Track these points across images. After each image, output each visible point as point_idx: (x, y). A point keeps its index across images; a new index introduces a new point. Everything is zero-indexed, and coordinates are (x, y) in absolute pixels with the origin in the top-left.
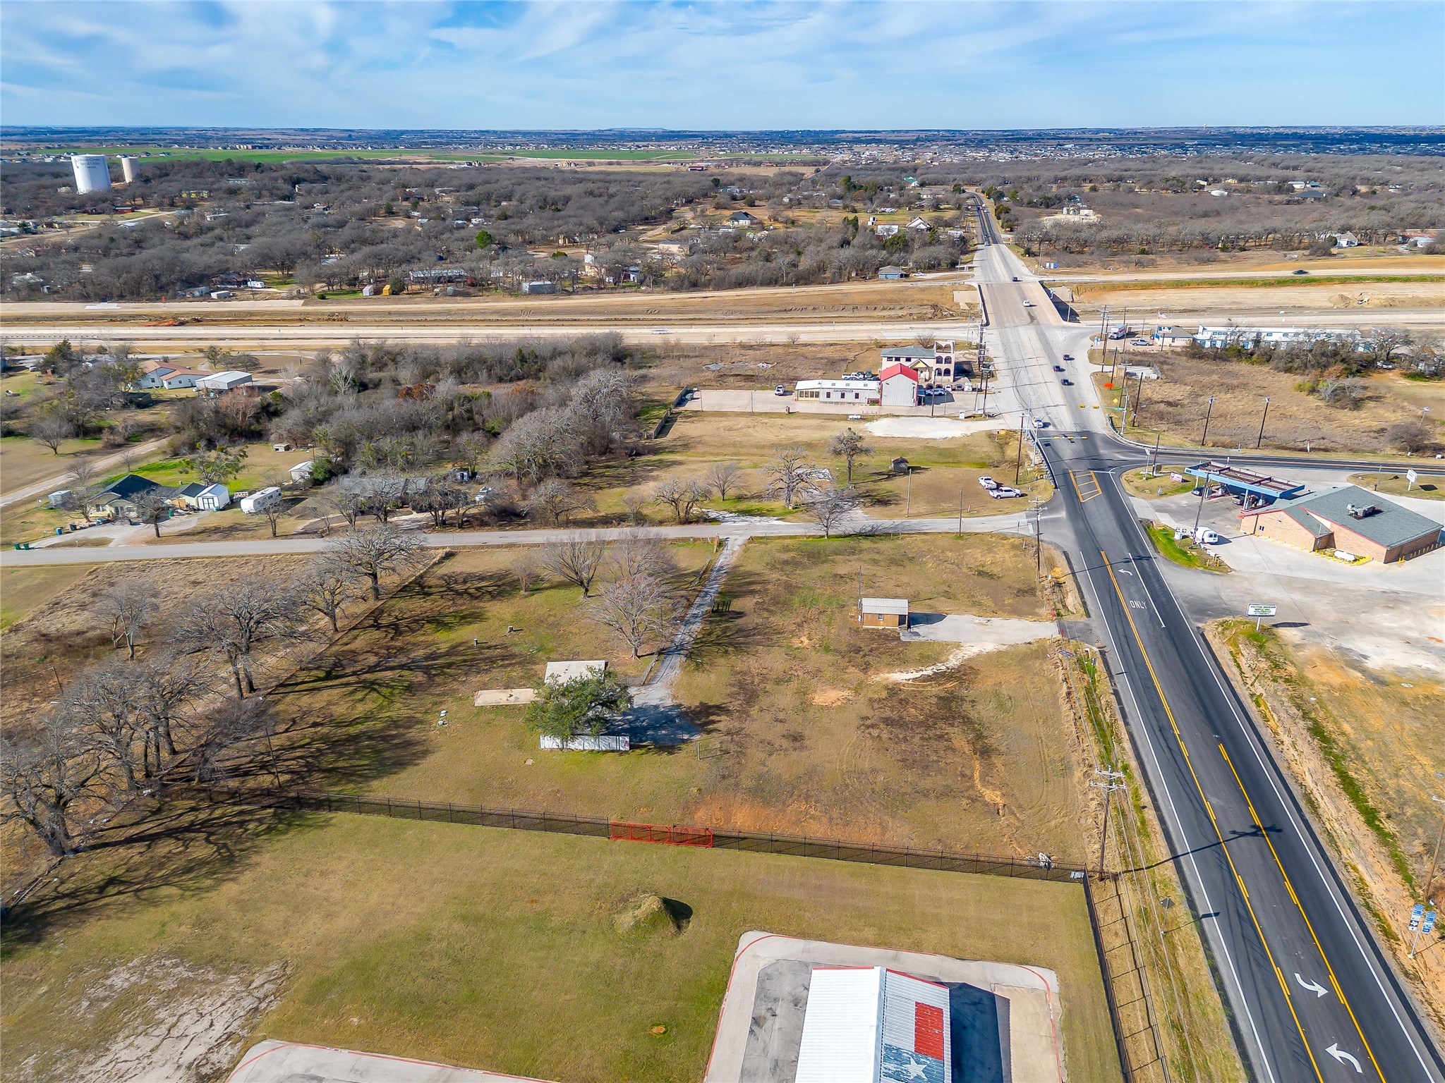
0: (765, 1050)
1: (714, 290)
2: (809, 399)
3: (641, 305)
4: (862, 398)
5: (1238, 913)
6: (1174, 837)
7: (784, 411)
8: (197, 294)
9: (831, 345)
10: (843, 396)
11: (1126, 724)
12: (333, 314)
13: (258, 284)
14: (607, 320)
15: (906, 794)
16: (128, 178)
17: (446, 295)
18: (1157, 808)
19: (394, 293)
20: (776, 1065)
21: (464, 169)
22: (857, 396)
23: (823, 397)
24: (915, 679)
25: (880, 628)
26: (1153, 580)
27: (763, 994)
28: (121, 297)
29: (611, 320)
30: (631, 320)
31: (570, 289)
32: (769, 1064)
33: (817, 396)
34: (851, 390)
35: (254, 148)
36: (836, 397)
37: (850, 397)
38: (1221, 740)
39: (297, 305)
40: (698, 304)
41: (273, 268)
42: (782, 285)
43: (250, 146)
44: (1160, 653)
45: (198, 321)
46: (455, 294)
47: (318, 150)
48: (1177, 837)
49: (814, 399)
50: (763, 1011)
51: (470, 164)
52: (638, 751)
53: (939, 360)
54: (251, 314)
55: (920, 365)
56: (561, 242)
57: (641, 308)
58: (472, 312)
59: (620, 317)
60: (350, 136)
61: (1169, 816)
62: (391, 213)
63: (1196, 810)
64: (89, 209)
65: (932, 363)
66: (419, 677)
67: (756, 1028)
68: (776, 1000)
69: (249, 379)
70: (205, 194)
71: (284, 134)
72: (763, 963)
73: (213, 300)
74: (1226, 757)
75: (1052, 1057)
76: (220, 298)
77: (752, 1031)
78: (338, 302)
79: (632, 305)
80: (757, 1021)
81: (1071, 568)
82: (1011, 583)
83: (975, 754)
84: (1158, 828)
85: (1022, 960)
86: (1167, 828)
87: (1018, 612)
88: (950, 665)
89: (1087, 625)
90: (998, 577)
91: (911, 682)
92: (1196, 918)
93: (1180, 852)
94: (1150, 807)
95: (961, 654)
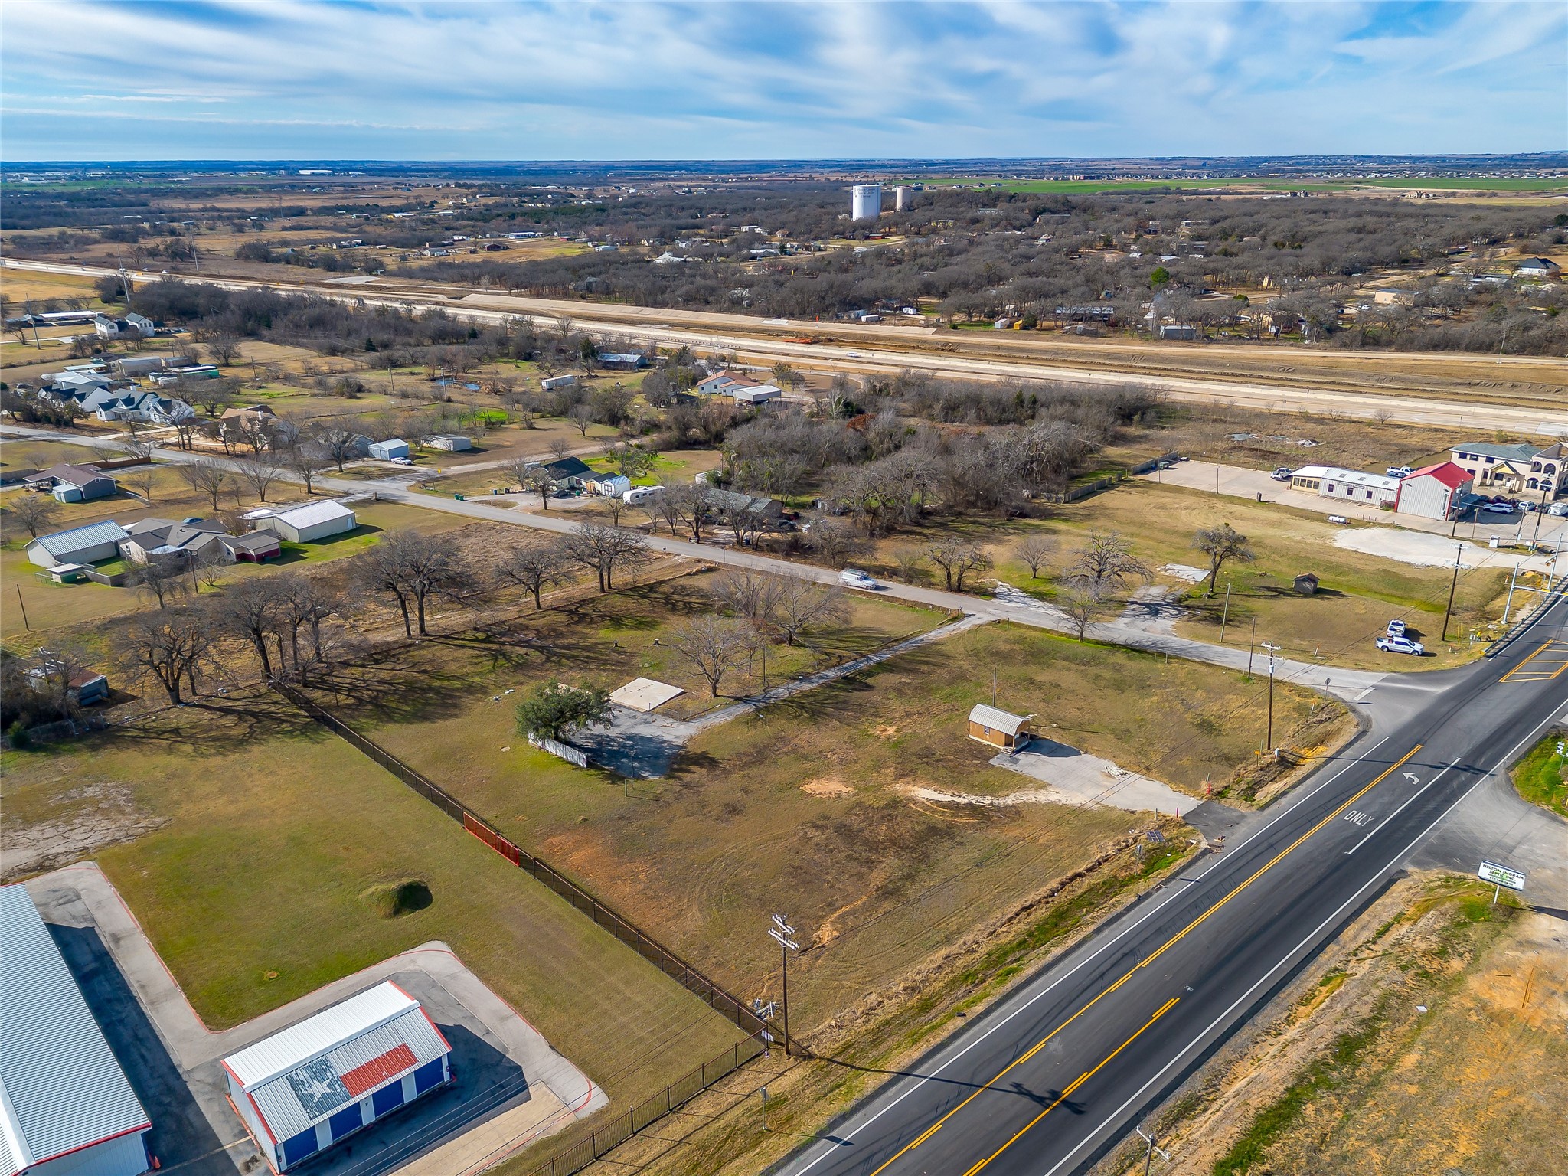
1: (1397, 350)
2: (1305, 489)
3: (1277, 361)
4: (1377, 499)
5: (873, 1155)
6: (939, 1056)
7: (1255, 498)
8: (852, 316)
9: (1436, 430)
10: (1350, 492)
11: (1098, 931)
12: (947, 344)
13: (911, 311)
14: (1222, 374)
16: (899, 205)
17: (1075, 333)
18: (971, 1024)
19: (1024, 327)
21: (1286, 200)
22: (1369, 495)
23: (1323, 489)
24: (937, 802)
25: (986, 743)
26: (1439, 799)
28: (791, 315)
29: (1227, 375)
30: (1251, 376)
31: (1214, 337)
33: (1316, 487)
34: (1363, 486)
35: (1085, 178)
36: (1340, 492)
37: (1359, 495)
38: (1185, 996)
39: (928, 333)
40: (1353, 365)
41: (935, 296)
42: (1497, 352)
43: (1082, 177)
44: (1287, 878)
45: (831, 340)
46: (1084, 333)
47: (1149, 180)
48: (942, 1058)
49: (1311, 490)
51: (1295, 194)
52: (593, 771)
53: (1536, 467)
54: (878, 338)
55: (1506, 470)
56: (1265, 284)
57: (1275, 364)
58: (1080, 353)
59: (1239, 372)
60: (1204, 164)
61: (970, 1037)
62: (1108, 245)
63: (1016, 1044)
64: (848, 235)
65: (1525, 470)
66: (535, 656)
69: (778, 394)
70: (951, 223)
71: (1137, 163)
73: (863, 323)
74: (1157, 1015)
76: (870, 322)
78: (967, 334)
79: (1266, 360)
81: (1340, 752)
82: (1225, 745)
83: (877, 891)
84: (938, 1040)
85: (597, 1078)
86: (949, 1045)
87: (1177, 777)
88: (1001, 801)
89: (1243, 817)
90: (1220, 733)
91: (928, 803)
92: (821, 1135)
93: (918, 1072)
94: (970, 1017)
95: (1031, 796)
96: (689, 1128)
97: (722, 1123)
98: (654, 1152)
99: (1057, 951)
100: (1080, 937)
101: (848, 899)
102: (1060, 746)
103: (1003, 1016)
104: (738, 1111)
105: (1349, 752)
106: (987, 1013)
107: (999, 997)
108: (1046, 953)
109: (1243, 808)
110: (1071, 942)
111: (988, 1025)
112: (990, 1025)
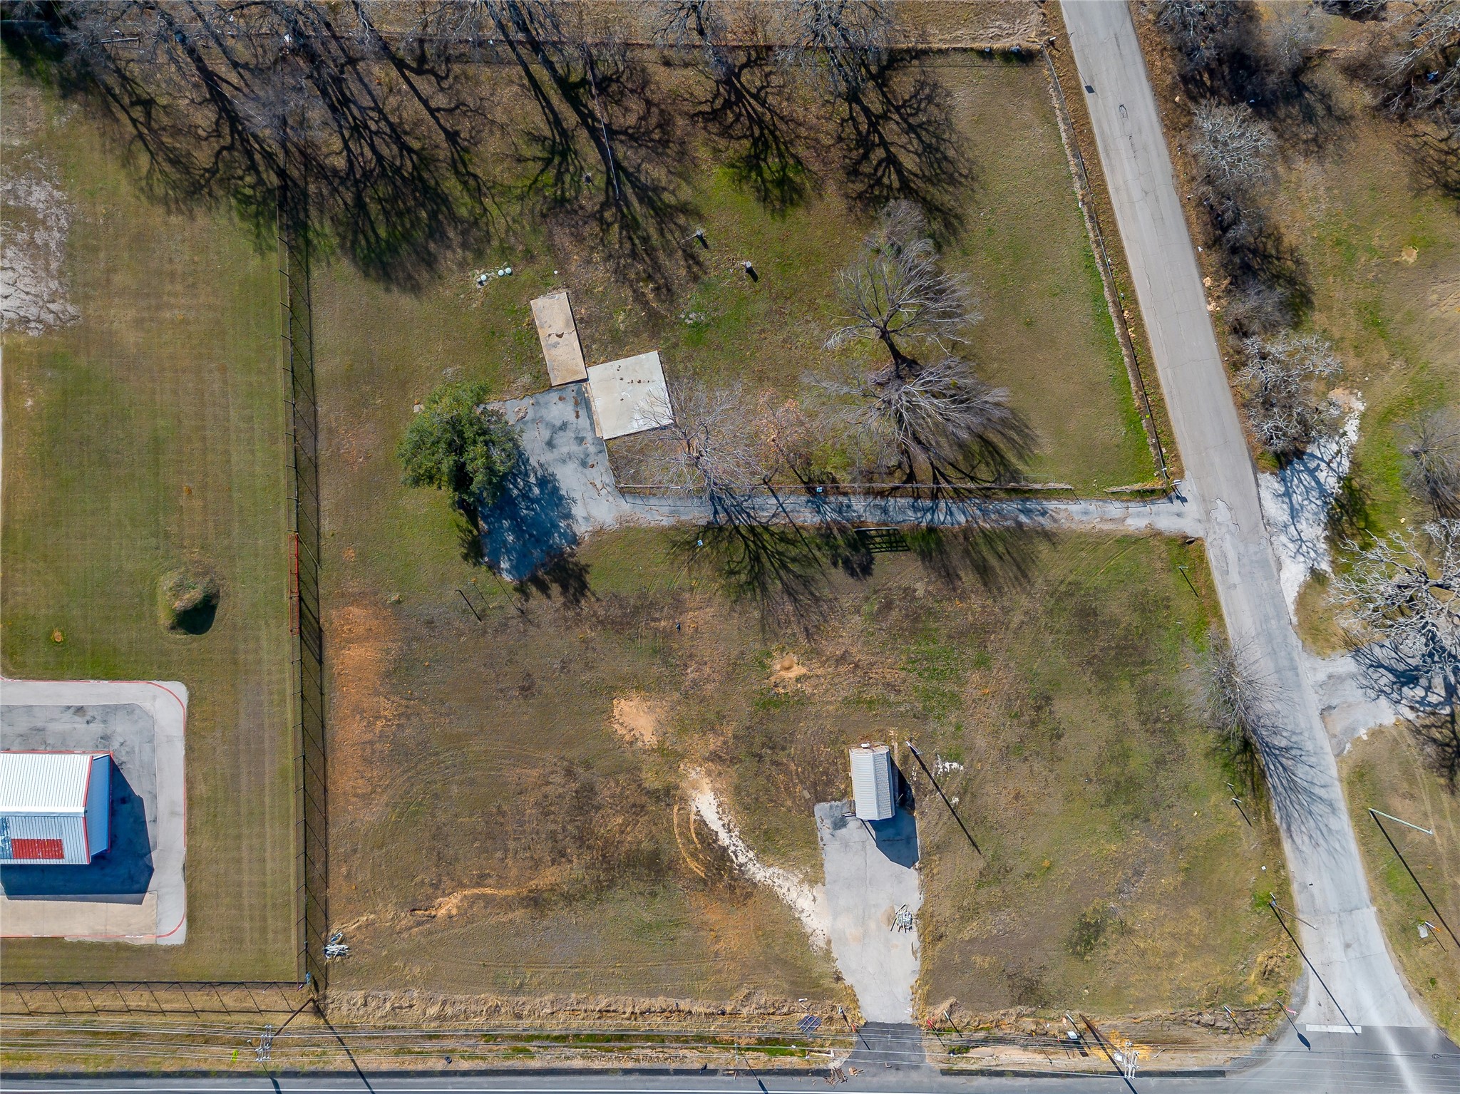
0: (52, 720)
15: (434, 816)
18: (444, 1074)
20: (39, 730)
24: (701, 823)
27: (109, 711)
32: (40, 724)
50: (90, 713)
67: (72, 710)
68: (105, 721)
72: (147, 705)
75: (86, 932)
77: (69, 708)
80: (80, 710)
83: (530, 891)
84: (411, 1068)
85: (191, 918)
86: (412, 1077)
88: (753, 869)
91: (693, 817)
92: (272, 1075)
93: (370, 1081)
94: (451, 1067)
95: (787, 885)
96: (207, 1007)
97: (228, 1018)
98: (176, 1006)
99: (578, 1063)
100: (609, 1065)
101: (502, 882)
103: (470, 1085)
104: (244, 1018)
106: (465, 1074)
107: (489, 1067)
108: (567, 1058)
110: (597, 1065)
111: (452, 1084)
112: (453, 1085)
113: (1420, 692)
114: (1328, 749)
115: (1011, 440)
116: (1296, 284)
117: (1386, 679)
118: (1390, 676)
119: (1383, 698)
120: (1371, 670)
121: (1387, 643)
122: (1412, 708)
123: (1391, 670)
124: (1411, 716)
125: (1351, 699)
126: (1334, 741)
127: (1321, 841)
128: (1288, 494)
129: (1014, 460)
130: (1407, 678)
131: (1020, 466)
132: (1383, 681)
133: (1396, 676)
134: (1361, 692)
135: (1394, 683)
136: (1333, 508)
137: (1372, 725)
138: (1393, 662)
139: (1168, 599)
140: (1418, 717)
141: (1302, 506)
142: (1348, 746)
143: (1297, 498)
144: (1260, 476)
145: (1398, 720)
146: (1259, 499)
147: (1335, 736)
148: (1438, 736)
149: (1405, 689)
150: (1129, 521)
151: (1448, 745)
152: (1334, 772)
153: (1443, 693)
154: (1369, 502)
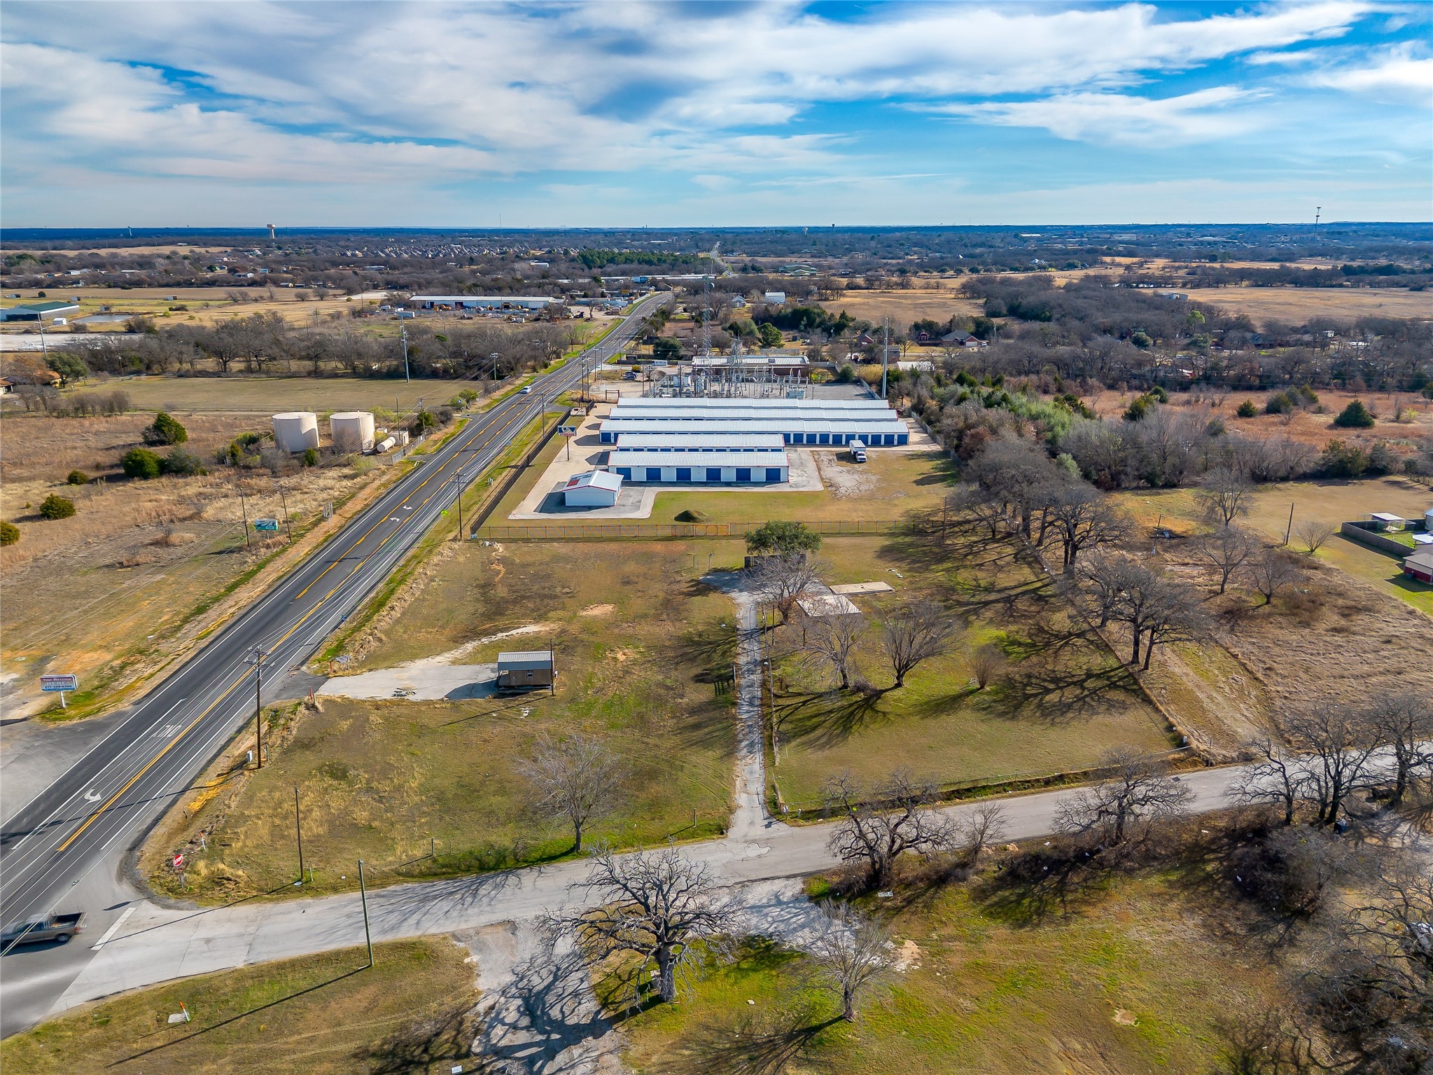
81: (174, 803)
82: (311, 759)
87: (347, 707)
88: (476, 643)
89: (277, 697)
90: (320, 769)
95: (457, 653)
102: (470, 696)
105: (161, 808)
109: (277, 704)
113: (511, 1017)
114: (463, 926)
115: (819, 739)
116: (1039, 915)
117: (538, 983)
118: (541, 987)
119: (514, 978)
120: (554, 969)
121: (585, 985)
122: (492, 1007)
123: (548, 988)
124: (481, 1007)
125: (521, 947)
126: (472, 932)
127: (351, 921)
128: (779, 903)
129: (799, 740)
130: (533, 1006)
131: (794, 744)
132: (536, 980)
133: (539, 993)
134: (527, 956)
135: (530, 990)
136: (764, 941)
137: (482, 967)
138: (560, 991)
139: (661, 818)
140: (478, 1014)
141: (766, 915)
142: (462, 945)
143: (775, 911)
144: (799, 880)
145: (479, 993)
146: (773, 878)
147: (477, 933)
148: (445, 1037)
149: (519, 1002)
150: (744, 796)
151: (425, 1051)
152: (434, 930)
153: (503, 1043)
154: (774, 973)
